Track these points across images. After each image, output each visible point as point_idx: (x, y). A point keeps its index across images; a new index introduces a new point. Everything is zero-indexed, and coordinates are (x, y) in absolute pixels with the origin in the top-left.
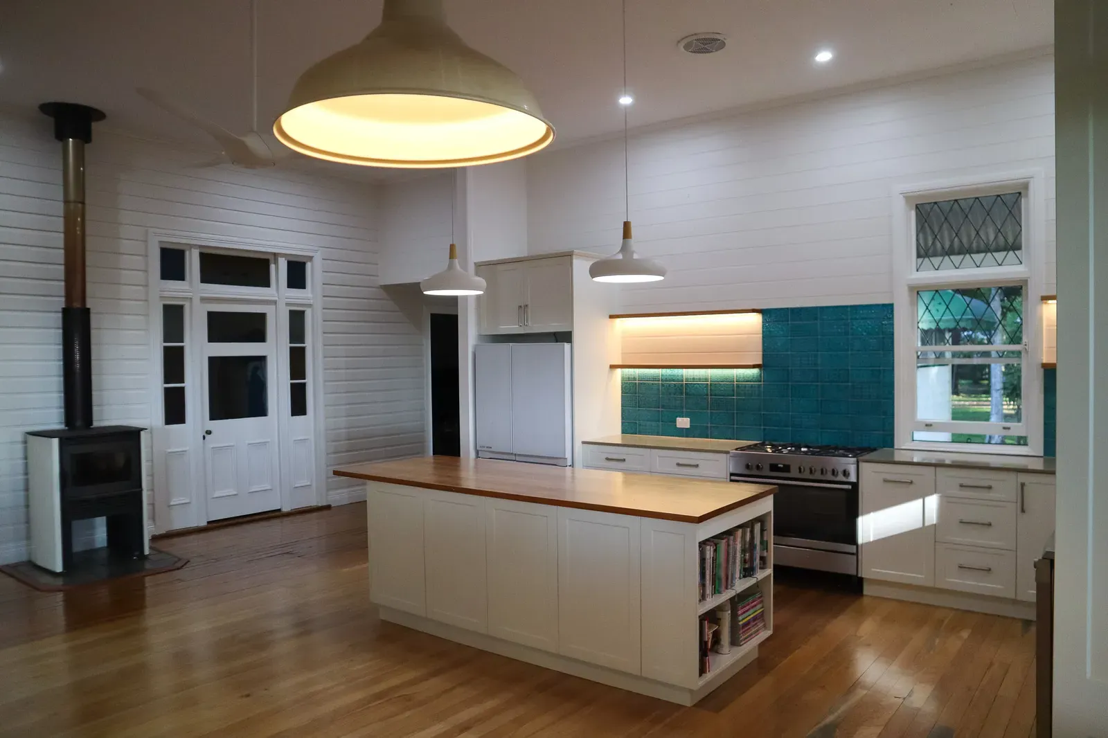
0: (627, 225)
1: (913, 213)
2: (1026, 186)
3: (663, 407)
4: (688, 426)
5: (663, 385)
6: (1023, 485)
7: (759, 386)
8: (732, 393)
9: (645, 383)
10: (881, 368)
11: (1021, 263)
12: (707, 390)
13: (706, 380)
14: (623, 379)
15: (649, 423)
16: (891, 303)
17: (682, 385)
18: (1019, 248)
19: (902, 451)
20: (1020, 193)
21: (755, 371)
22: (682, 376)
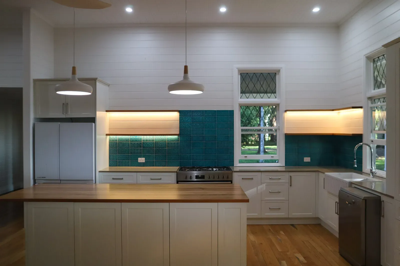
0: (186, 67)
1: (240, 76)
2: (279, 71)
3: (131, 153)
4: (144, 161)
5: (131, 143)
6: (291, 177)
7: (178, 143)
8: (165, 146)
9: (122, 143)
10: (229, 135)
11: (276, 98)
12: (154, 145)
13: (153, 141)
14: (110, 141)
15: (124, 161)
16: (233, 110)
17: (141, 143)
18: (275, 93)
19: (237, 167)
20: (276, 73)
21: (176, 137)
22: (141, 139)
